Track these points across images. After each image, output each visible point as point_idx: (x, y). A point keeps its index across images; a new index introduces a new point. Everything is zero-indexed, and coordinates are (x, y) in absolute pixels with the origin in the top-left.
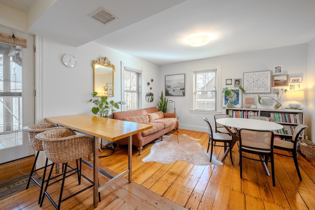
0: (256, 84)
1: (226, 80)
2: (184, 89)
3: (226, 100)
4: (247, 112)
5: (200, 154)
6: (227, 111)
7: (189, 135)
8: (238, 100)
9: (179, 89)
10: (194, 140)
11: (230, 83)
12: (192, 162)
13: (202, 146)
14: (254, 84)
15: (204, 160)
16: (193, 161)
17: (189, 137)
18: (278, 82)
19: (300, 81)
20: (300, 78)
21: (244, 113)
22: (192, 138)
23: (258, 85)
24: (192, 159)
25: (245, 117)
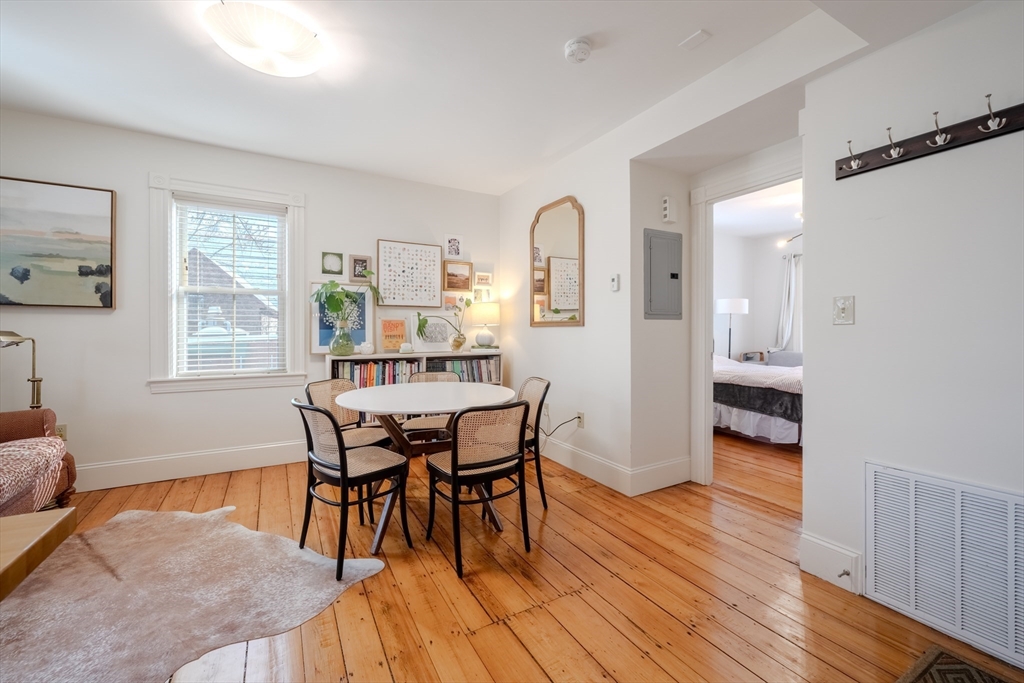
0: (410, 279)
1: (324, 254)
2: (107, 270)
3: (326, 327)
4: (394, 364)
5: (273, 570)
6: (335, 364)
7: (157, 507)
8: (363, 327)
9: (73, 266)
10: (204, 522)
11: (336, 268)
12: (263, 626)
13: (258, 533)
14: (406, 279)
15: (309, 585)
16: (264, 619)
17: (166, 514)
18: (454, 280)
19: (490, 281)
20: (490, 275)
21: (384, 367)
22: (183, 515)
23: (415, 285)
24: (254, 612)
25: (387, 381)
